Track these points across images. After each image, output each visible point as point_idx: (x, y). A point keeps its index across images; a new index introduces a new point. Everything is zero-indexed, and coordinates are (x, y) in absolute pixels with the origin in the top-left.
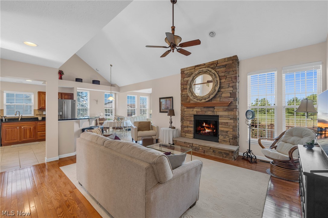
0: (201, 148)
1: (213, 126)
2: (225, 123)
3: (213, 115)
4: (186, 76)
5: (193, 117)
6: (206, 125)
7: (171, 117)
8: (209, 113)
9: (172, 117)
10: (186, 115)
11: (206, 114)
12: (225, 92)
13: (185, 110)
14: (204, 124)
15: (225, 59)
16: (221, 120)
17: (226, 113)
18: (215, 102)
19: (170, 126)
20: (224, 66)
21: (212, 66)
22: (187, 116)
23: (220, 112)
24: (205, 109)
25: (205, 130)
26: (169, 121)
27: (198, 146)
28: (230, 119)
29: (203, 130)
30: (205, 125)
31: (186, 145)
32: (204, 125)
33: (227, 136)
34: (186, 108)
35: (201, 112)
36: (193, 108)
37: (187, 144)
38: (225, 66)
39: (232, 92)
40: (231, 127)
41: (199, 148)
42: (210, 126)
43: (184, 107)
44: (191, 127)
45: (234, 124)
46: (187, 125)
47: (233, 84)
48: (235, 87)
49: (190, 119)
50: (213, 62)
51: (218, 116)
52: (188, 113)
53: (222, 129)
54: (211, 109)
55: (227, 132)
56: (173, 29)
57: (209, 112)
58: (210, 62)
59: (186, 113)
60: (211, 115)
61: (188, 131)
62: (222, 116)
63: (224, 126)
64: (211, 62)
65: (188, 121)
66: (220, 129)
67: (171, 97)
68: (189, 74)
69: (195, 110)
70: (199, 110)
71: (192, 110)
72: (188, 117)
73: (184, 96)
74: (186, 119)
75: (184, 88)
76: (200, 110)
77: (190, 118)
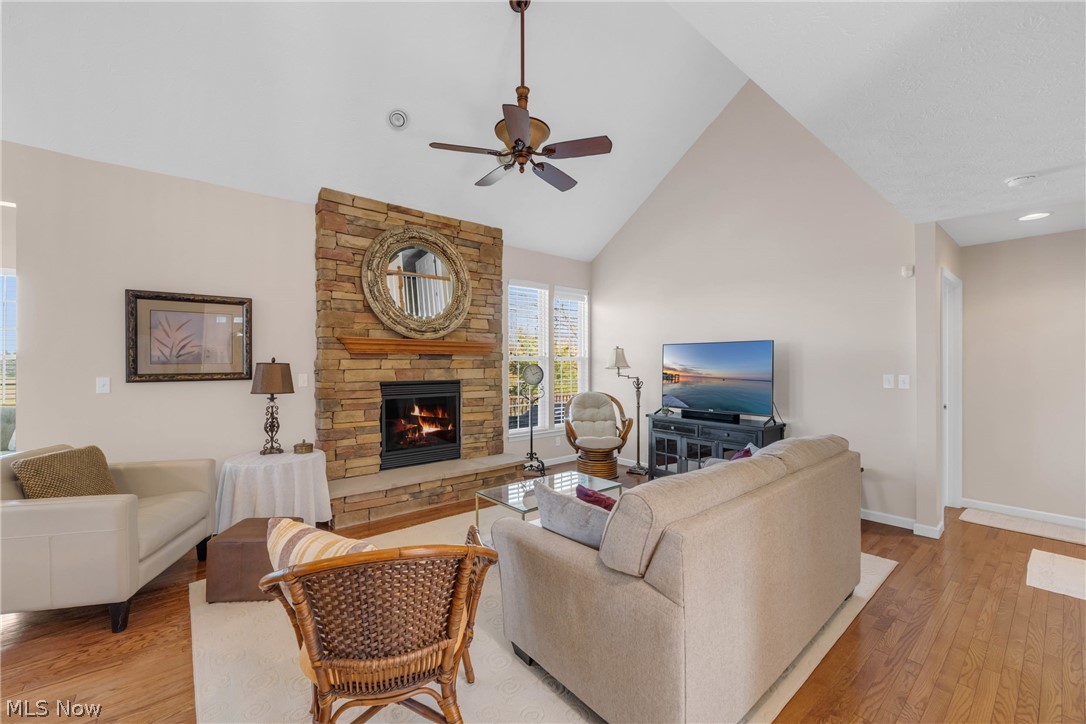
0: (449, 489)
1: (443, 414)
2: (476, 399)
3: (449, 379)
4: (350, 228)
5: (379, 393)
6: (421, 411)
7: (272, 399)
8: (437, 375)
9: (280, 398)
10: (349, 387)
11: (428, 378)
12: (479, 316)
13: (345, 364)
14: (417, 409)
15: (478, 226)
16: (466, 394)
17: (478, 374)
18: (453, 340)
19: (269, 446)
20: (476, 245)
21: (446, 232)
22: (354, 391)
23: (464, 370)
24: (424, 363)
25: (420, 428)
26: (262, 419)
27: (439, 484)
28: (488, 388)
29: (414, 430)
30: (420, 413)
31: (394, 500)
32: (417, 412)
33: (482, 436)
34: (348, 356)
35: (410, 374)
36: (382, 355)
37: (397, 492)
38: (478, 245)
39: (491, 317)
40: (491, 409)
41: (442, 490)
42: (436, 414)
43: (337, 353)
44: (371, 431)
45: (496, 401)
46: (354, 425)
47: (496, 299)
48: (498, 307)
49: (371, 401)
50: (449, 219)
51: (457, 383)
52: (361, 379)
53: (471, 417)
54: (444, 362)
55: (482, 423)
56: (523, 94)
57: (436, 371)
58: (438, 216)
59: (348, 376)
60: (443, 379)
61: (361, 447)
62: (469, 383)
63: (476, 409)
64: (444, 218)
65: (356, 407)
66: (464, 418)
67: (240, 302)
68: (361, 222)
69: (387, 364)
70: (405, 364)
71: (374, 363)
72: (358, 395)
73: (339, 309)
74: (349, 402)
75: (340, 272)
76: (408, 367)
77: (368, 394)
